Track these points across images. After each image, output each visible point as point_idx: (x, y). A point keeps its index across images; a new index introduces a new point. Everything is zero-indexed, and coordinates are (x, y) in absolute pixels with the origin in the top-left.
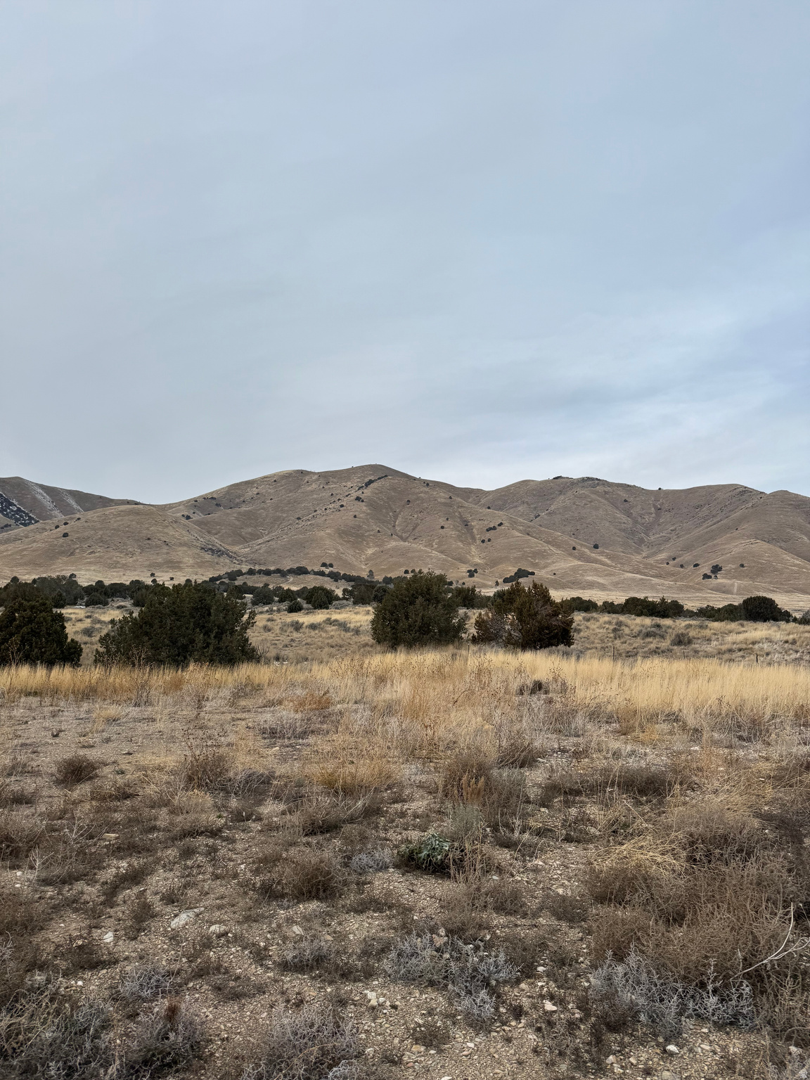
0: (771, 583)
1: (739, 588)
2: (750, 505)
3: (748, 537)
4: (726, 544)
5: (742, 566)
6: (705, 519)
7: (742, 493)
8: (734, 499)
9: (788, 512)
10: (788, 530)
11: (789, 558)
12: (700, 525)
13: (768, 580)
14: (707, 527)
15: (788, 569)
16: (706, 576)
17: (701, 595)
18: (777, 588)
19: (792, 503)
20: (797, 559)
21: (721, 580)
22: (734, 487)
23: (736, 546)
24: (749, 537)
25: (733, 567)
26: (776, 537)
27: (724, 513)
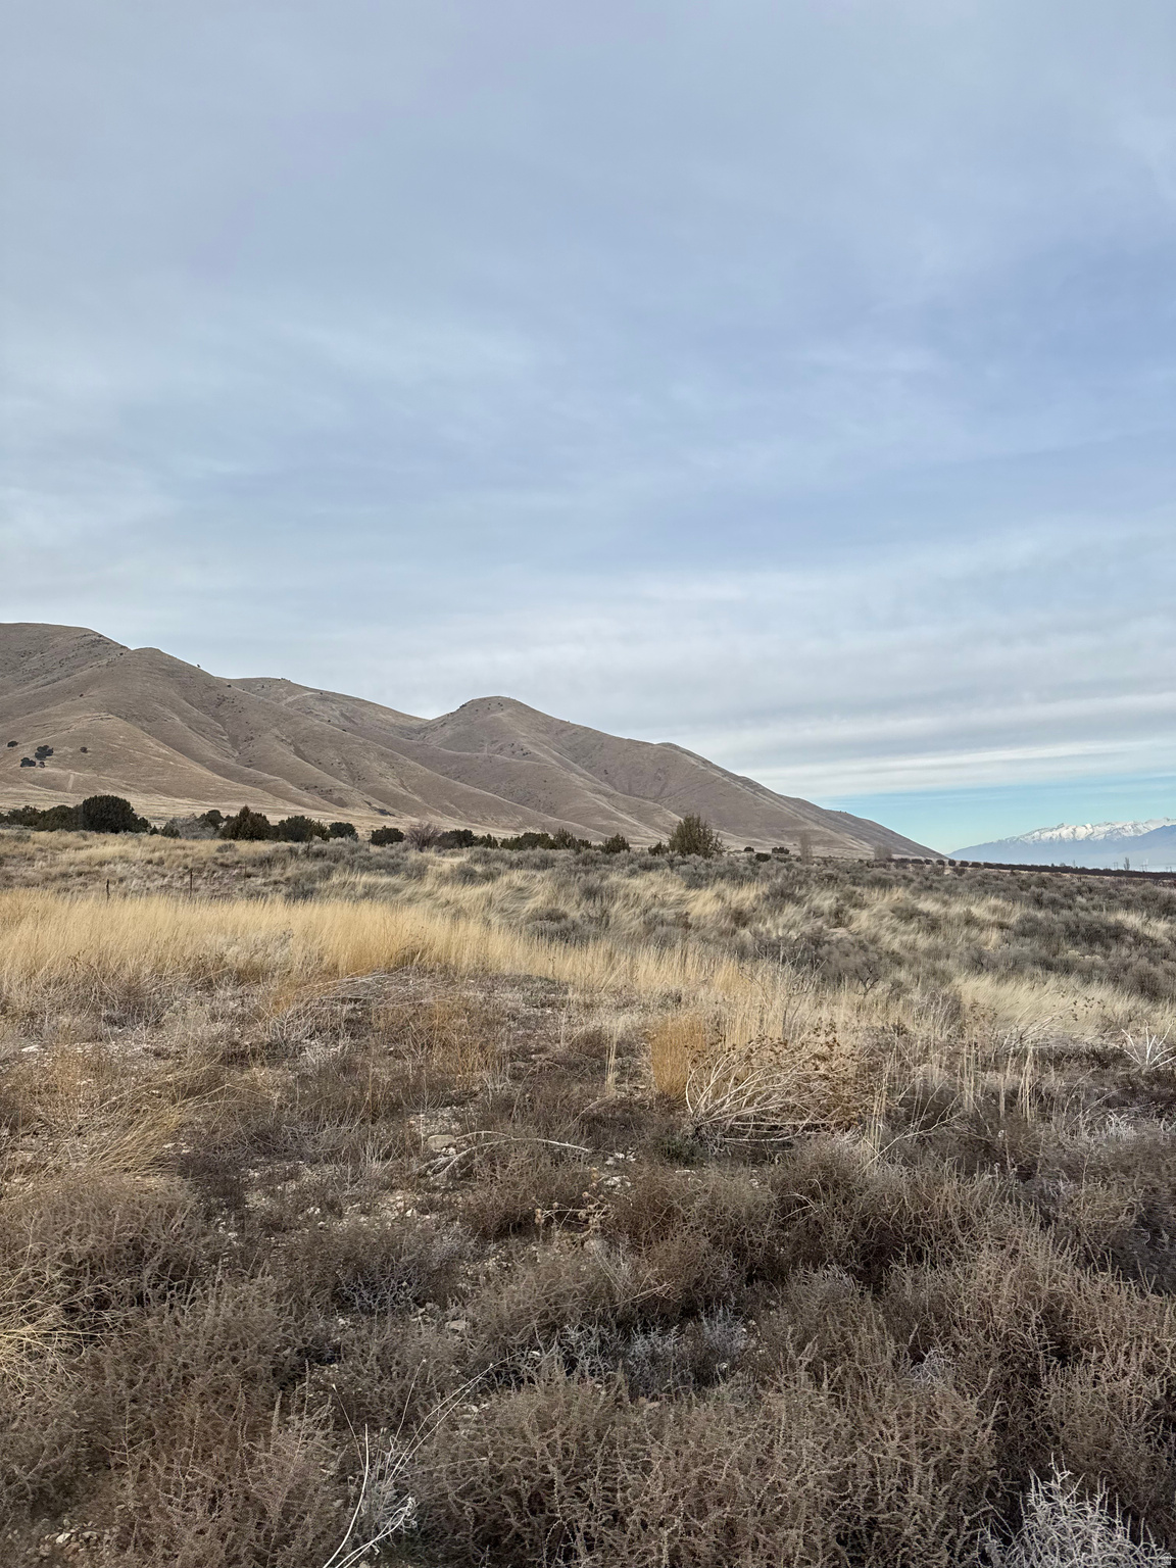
0: (123, 778)
1: (76, 781)
2: (105, 662)
3: (96, 708)
4: (62, 715)
5: (84, 750)
6: (34, 674)
7: (94, 644)
8: (82, 650)
9: (157, 679)
10: (156, 705)
11: (152, 744)
12: (25, 682)
13: (120, 773)
14: (37, 687)
15: (150, 759)
16: (26, 762)
17: (15, 790)
18: (132, 786)
19: (164, 667)
20: (164, 747)
21: (50, 769)
22: (84, 633)
23: (78, 721)
24: (98, 709)
25: (71, 750)
26: (136, 713)
27: (65, 668)
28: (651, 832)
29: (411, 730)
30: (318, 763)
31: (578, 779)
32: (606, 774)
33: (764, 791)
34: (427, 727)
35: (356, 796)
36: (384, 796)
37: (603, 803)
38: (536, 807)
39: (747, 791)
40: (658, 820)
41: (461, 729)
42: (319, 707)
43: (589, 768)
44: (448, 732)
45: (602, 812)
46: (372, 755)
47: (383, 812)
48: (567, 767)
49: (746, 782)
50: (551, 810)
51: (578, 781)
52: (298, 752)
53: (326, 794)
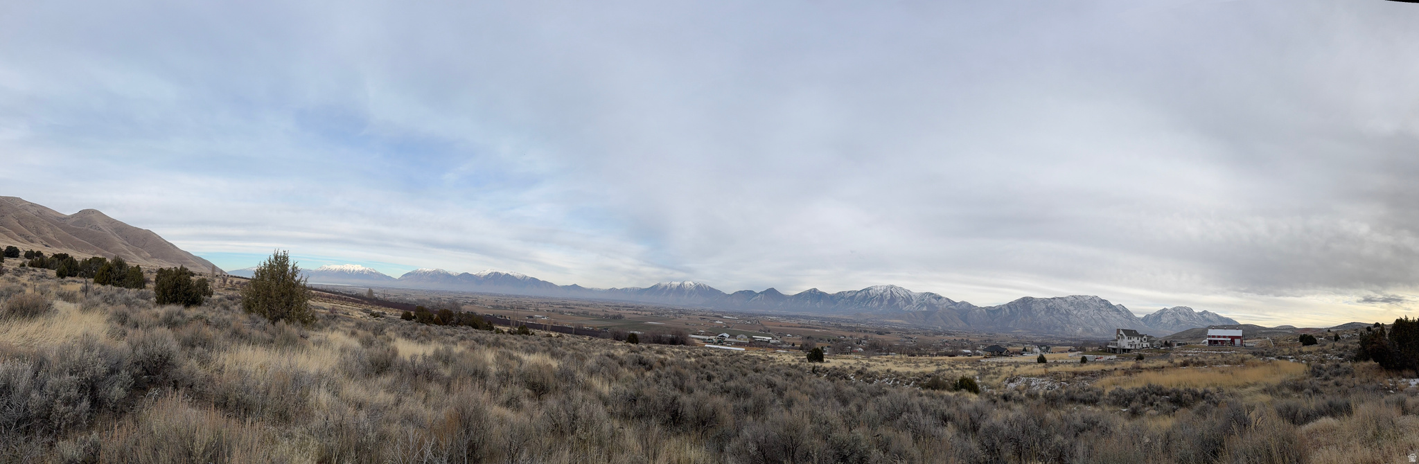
28: (139, 259)
29: (61, 218)
30: (26, 227)
31: (117, 239)
32: (126, 238)
33: (177, 248)
34: (66, 218)
35: (37, 239)
36: (48, 240)
37: (125, 248)
38: (101, 248)
39: (171, 247)
40: (142, 255)
41: (79, 219)
42: (30, 208)
43: (120, 235)
44: (74, 220)
45: (124, 251)
46: (45, 225)
47: (46, 246)
48: (113, 234)
49: (171, 244)
50: (106, 249)
51: (117, 240)
52: (19, 222)
53: (27, 238)
